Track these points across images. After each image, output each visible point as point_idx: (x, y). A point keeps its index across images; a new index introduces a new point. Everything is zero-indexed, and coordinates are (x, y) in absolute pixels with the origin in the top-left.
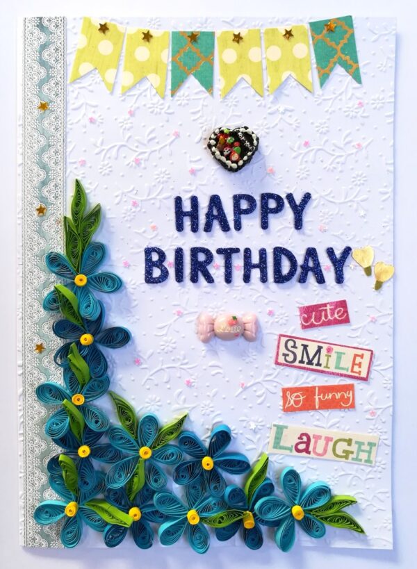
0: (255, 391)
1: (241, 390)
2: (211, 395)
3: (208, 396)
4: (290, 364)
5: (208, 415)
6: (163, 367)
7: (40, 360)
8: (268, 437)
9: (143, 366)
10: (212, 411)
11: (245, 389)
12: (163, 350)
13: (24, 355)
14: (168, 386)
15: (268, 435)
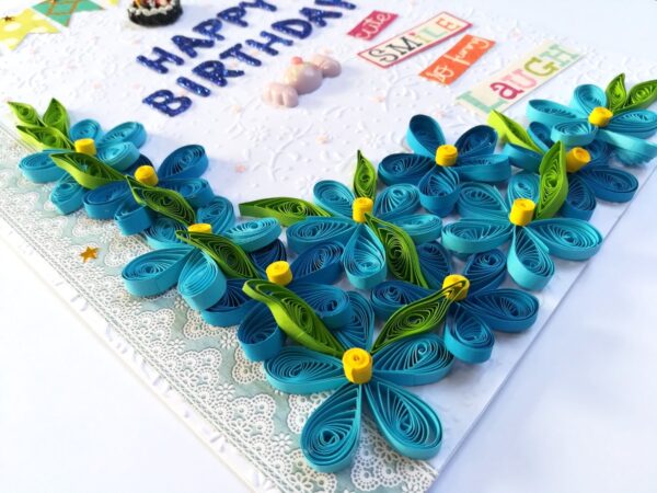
0: (398, 95)
1: (383, 104)
2: (361, 128)
3: (360, 132)
4: (396, 61)
5: (383, 143)
6: (277, 151)
7: (103, 265)
8: (468, 111)
9: (252, 168)
10: (383, 138)
11: (386, 100)
12: (258, 140)
13: (70, 280)
14: (306, 160)
15: (465, 110)
